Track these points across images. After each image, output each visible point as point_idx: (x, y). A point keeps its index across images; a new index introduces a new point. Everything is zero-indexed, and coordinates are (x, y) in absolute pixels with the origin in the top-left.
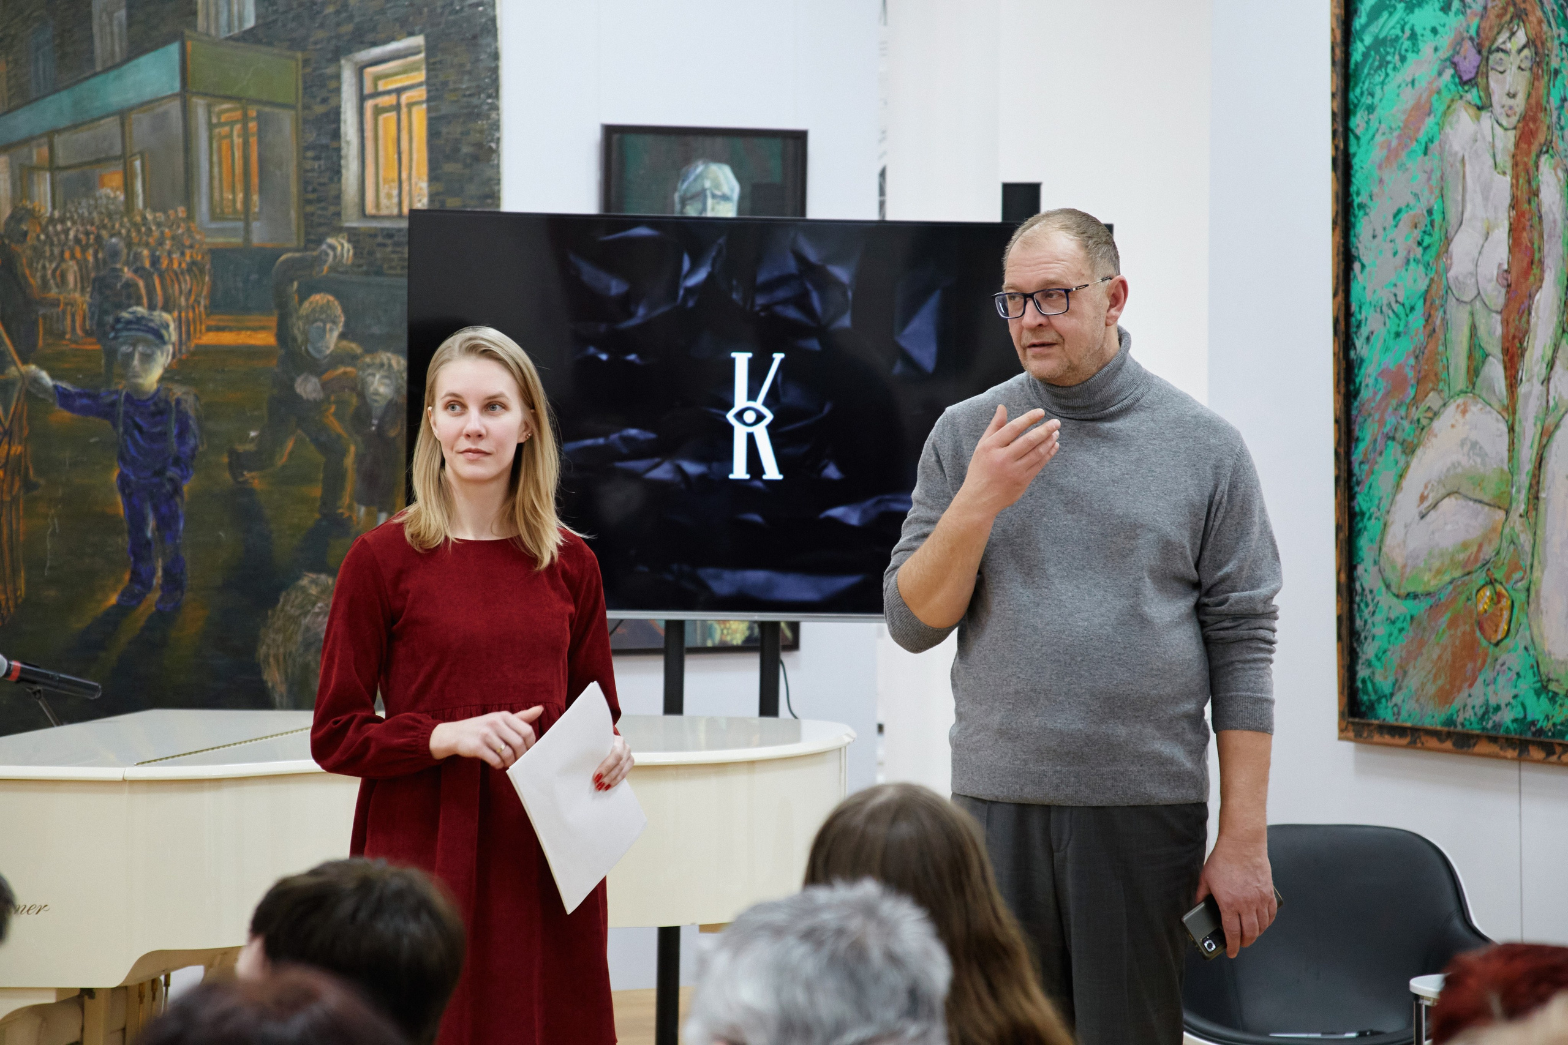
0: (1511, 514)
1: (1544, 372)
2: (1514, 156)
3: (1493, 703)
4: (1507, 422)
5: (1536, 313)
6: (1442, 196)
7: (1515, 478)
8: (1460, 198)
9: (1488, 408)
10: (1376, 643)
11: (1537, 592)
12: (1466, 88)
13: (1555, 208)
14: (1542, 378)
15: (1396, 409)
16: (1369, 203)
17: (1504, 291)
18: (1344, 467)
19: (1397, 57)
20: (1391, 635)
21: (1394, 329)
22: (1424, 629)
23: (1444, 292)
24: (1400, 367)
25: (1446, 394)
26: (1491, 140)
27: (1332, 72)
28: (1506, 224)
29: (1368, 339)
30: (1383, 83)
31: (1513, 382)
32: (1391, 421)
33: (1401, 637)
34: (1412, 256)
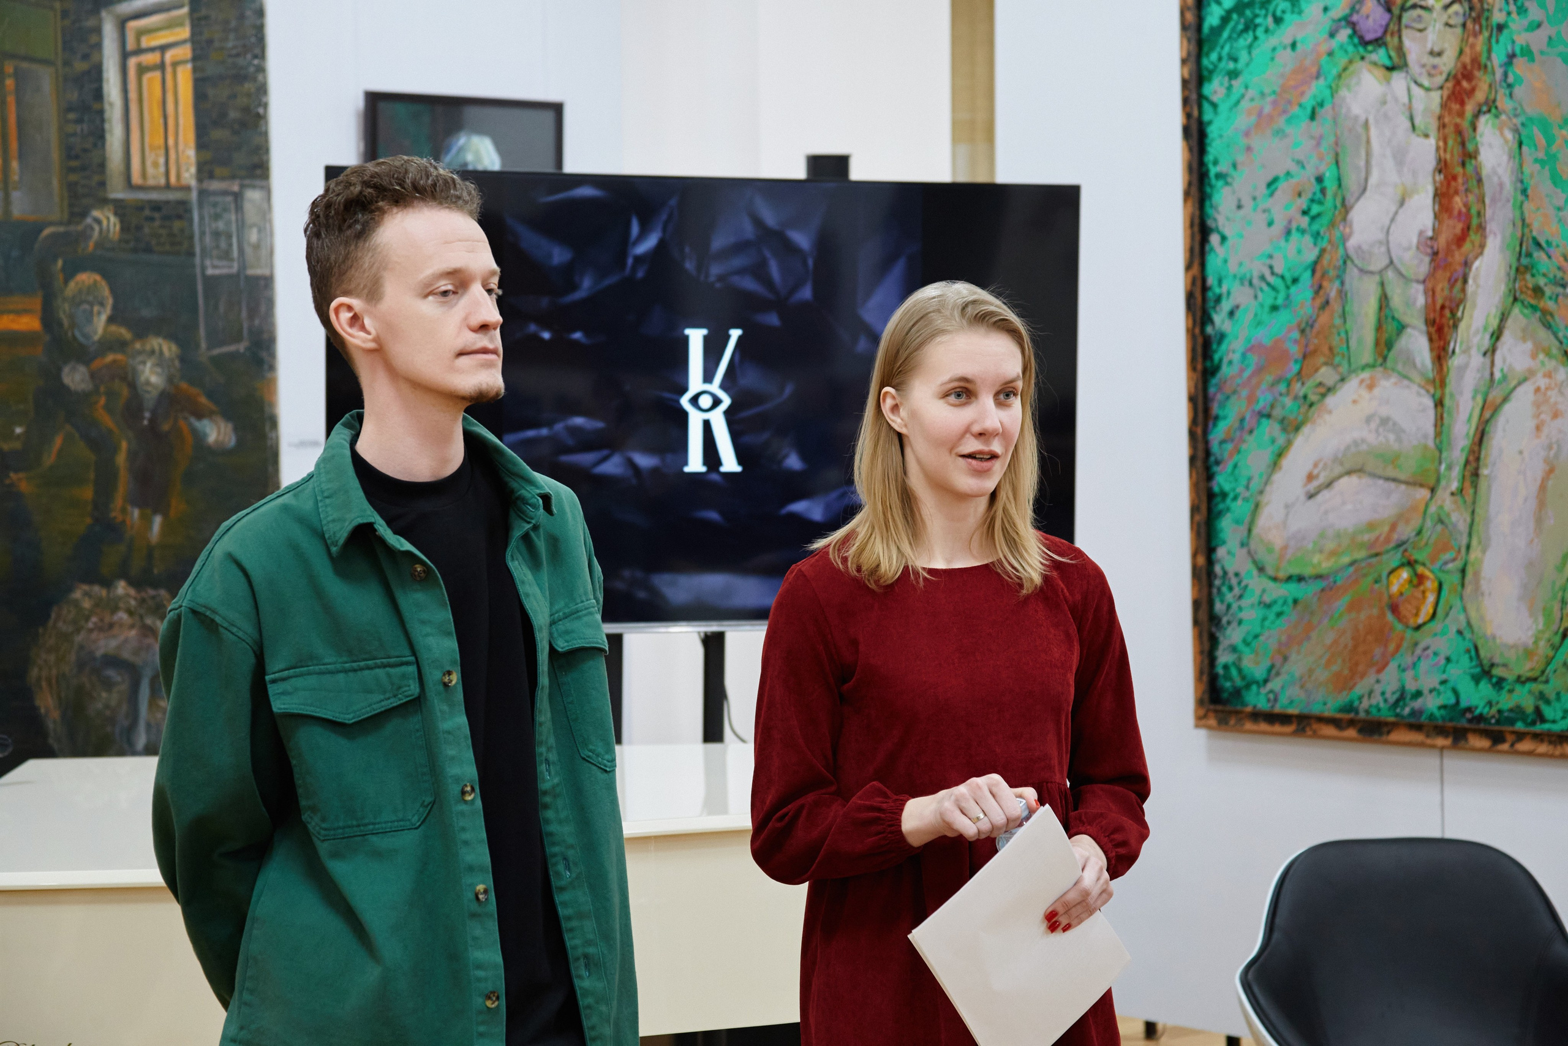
0: (1439, 492)
1: (1486, 343)
2: (1440, 118)
3: (1411, 687)
4: (1433, 396)
5: (1475, 280)
6: (1337, 163)
7: (1445, 455)
8: (1362, 163)
9: (1406, 382)
10: (1244, 628)
11: (1477, 574)
12: (1370, 48)
13: (1500, 171)
14: (1483, 349)
15: (1273, 385)
16: (1232, 171)
17: (1427, 259)
18: (1201, 446)
19: (1270, 19)
20: (1264, 619)
21: (1269, 302)
22: (1312, 613)
23: (1341, 262)
24: (1277, 342)
25: (1344, 368)
26: (1406, 100)
27: (1182, 37)
28: (1430, 190)
29: (1231, 314)
30: (1250, 47)
31: (1441, 352)
32: (1263, 401)
33: (1279, 622)
34: (1294, 226)
